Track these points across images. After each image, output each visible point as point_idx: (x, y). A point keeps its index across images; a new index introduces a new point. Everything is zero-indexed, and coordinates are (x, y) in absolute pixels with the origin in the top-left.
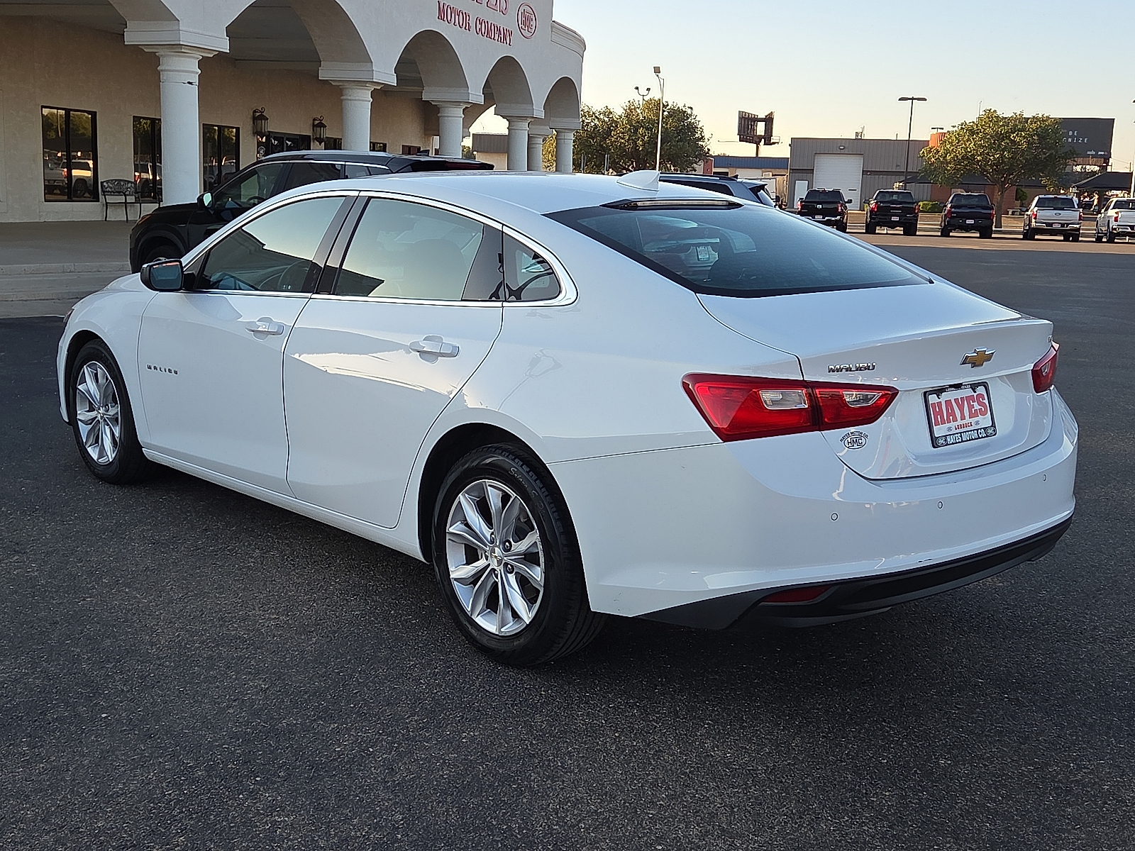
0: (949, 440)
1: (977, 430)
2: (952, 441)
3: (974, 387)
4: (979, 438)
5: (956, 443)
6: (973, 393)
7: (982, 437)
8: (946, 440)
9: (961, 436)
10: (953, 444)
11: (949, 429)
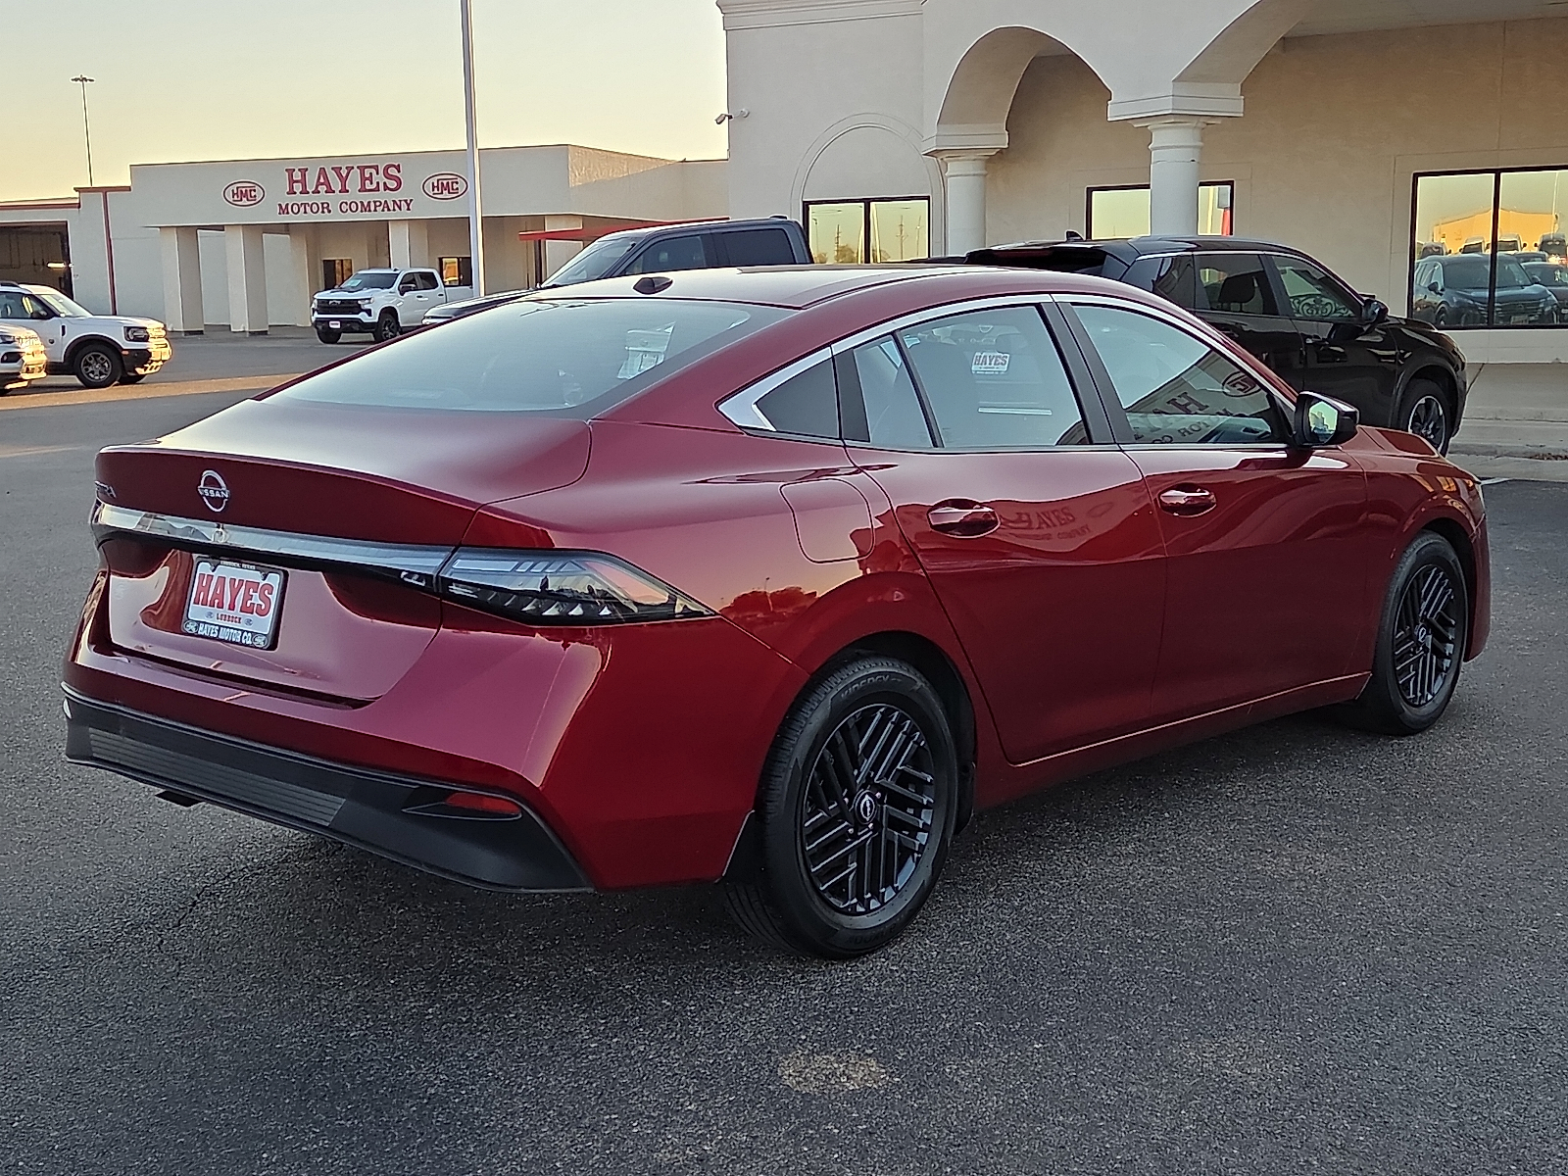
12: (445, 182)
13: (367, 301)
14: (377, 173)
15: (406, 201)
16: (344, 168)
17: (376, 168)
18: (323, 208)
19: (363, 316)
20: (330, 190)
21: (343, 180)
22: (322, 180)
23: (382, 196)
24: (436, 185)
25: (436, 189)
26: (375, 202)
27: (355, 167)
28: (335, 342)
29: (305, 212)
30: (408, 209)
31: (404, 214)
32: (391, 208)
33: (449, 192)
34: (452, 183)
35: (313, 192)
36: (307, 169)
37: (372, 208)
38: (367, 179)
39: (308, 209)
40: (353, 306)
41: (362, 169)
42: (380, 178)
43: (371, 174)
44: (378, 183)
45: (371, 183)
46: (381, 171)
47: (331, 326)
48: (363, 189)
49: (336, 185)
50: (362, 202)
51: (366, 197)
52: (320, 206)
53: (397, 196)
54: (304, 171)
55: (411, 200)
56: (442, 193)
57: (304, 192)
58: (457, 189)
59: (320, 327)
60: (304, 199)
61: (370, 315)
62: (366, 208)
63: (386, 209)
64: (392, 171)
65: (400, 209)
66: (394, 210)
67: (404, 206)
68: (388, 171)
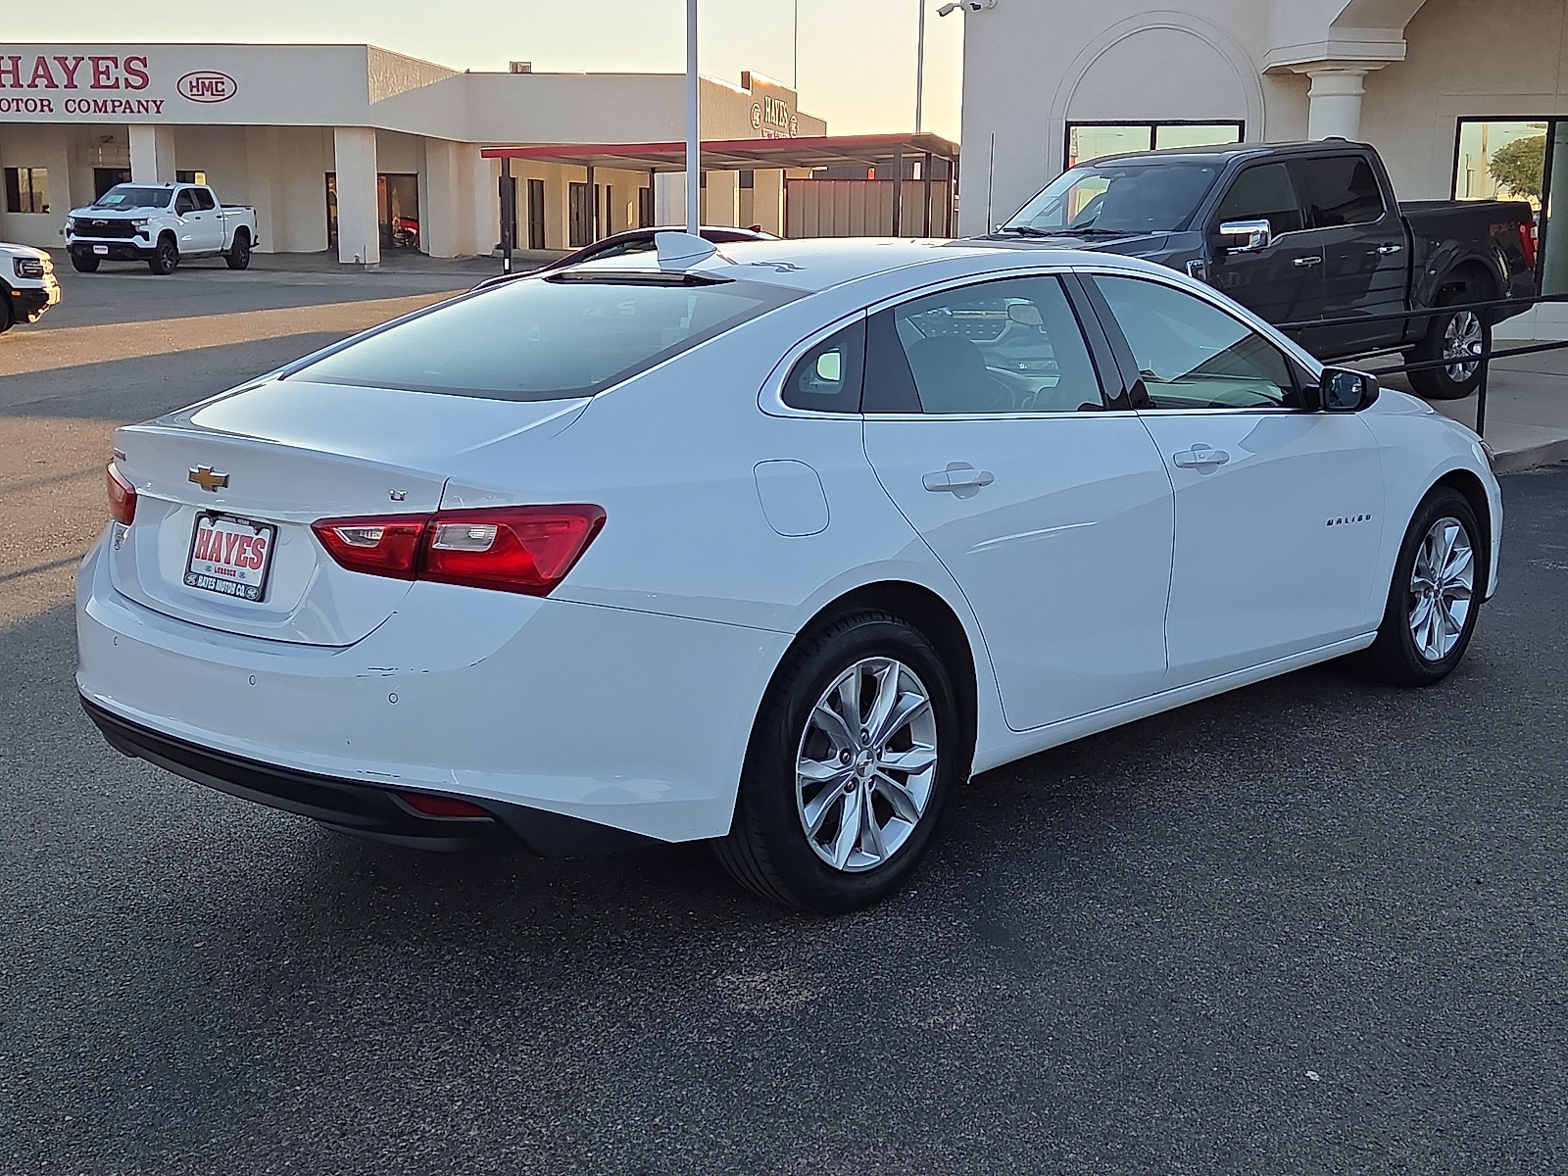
0: (200, 581)
1: (237, 584)
2: (203, 584)
3: (259, 527)
4: (235, 595)
5: (207, 589)
6: (253, 535)
7: (239, 596)
8: (196, 580)
9: (216, 583)
10: (203, 588)
11: (208, 569)
12: (207, 82)
13: (142, 222)
14: (116, 67)
15: (155, 102)
16: (70, 58)
17: (115, 60)
18: (42, 106)
19: (138, 241)
20: (51, 85)
21: (70, 74)
22: (41, 72)
23: (123, 94)
24: (194, 84)
25: (195, 89)
26: (113, 101)
27: (86, 59)
28: (94, 271)
29: (18, 110)
30: (158, 112)
31: (152, 118)
32: (136, 110)
33: (212, 94)
34: (217, 83)
35: (29, 86)
36: (20, 58)
37: (110, 109)
38: (102, 73)
39: (22, 106)
40: (126, 228)
41: (95, 60)
42: (120, 73)
43: (107, 67)
44: (117, 79)
45: (108, 79)
46: (121, 64)
47: (96, 252)
48: (97, 85)
49: (60, 78)
50: (95, 101)
51: (101, 95)
52: (39, 103)
53: (142, 95)
54: (15, 60)
55: (162, 102)
56: (203, 94)
57: (17, 84)
58: (223, 90)
59: (80, 253)
60: (17, 93)
61: (147, 239)
62: (101, 108)
63: (128, 110)
64: (136, 65)
65: (147, 112)
66: (139, 112)
67: (152, 108)
68: (134, 63)
